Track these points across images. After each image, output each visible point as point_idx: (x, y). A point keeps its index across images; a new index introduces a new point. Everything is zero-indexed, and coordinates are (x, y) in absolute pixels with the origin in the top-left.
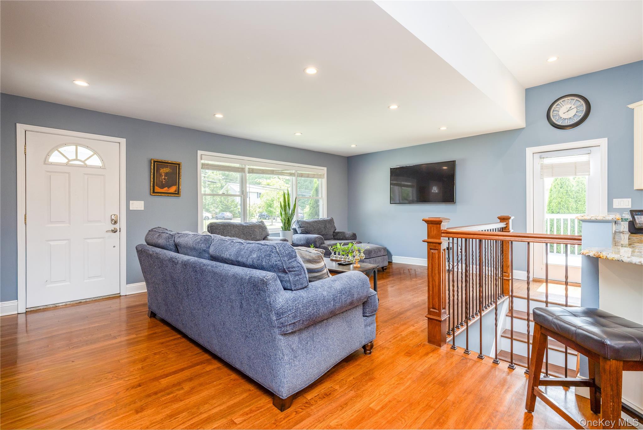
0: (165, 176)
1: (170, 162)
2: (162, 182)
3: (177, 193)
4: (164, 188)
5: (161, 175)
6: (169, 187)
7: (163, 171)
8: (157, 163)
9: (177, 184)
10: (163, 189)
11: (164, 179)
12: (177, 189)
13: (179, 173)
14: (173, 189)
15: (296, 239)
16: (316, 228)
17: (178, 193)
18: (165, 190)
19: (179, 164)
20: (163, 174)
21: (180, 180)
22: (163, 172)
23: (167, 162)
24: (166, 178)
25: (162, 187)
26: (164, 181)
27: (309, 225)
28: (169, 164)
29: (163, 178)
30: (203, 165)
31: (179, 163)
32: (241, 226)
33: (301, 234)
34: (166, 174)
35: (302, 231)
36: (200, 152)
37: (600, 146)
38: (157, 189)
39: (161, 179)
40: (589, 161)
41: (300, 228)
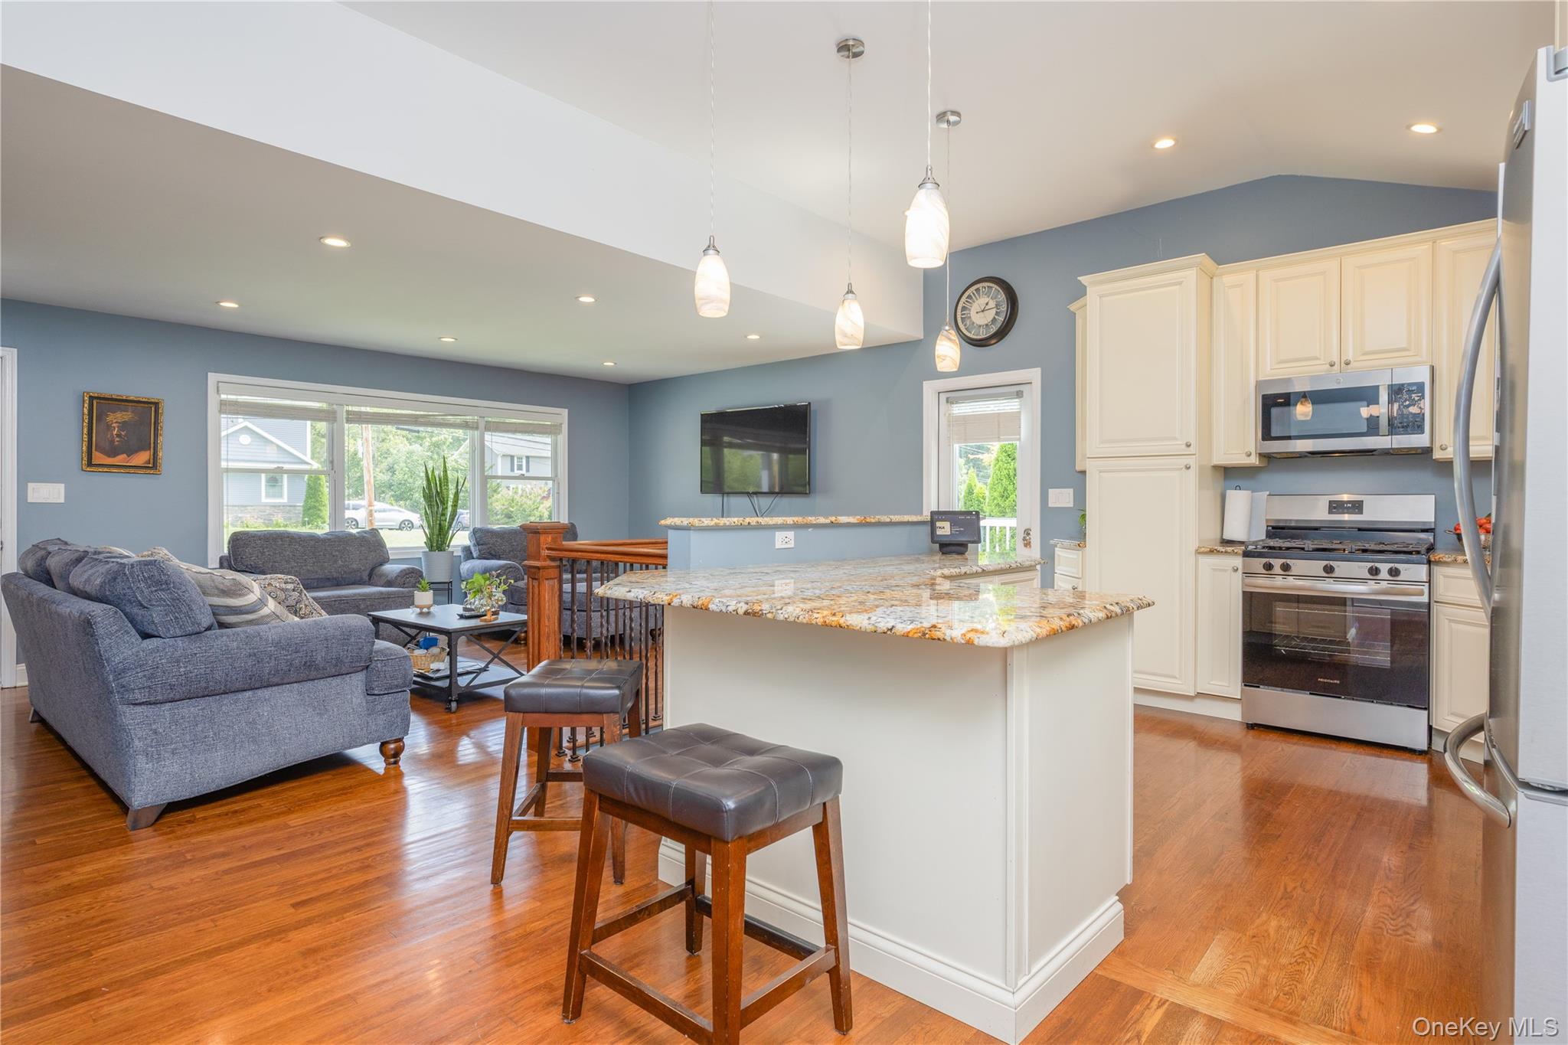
0: (121, 429)
1: (131, 398)
2: (113, 441)
3: (150, 465)
4: (118, 455)
5: (109, 427)
6: (131, 452)
7: (116, 418)
8: (98, 401)
9: (152, 445)
10: (114, 457)
11: (118, 435)
12: (152, 457)
13: (156, 423)
14: (142, 458)
15: (467, 571)
16: (517, 545)
17: (155, 466)
18: (120, 459)
19: (156, 404)
20: (114, 425)
21: (160, 439)
22: (115, 421)
23: (124, 398)
24: (123, 433)
25: (113, 452)
26: (118, 439)
27: (499, 540)
28: (130, 404)
29: (115, 432)
30: (223, 403)
31: (157, 401)
32: (312, 540)
33: (480, 559)
34: (123, 425)
35: (482, 552)
36: (213, 378)
37: (1031, 383)
38: (99, 458)
39: (109, 436)
40: (1020, 412)
41: (479, 545)
